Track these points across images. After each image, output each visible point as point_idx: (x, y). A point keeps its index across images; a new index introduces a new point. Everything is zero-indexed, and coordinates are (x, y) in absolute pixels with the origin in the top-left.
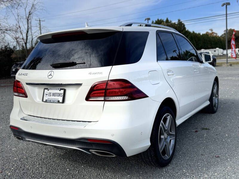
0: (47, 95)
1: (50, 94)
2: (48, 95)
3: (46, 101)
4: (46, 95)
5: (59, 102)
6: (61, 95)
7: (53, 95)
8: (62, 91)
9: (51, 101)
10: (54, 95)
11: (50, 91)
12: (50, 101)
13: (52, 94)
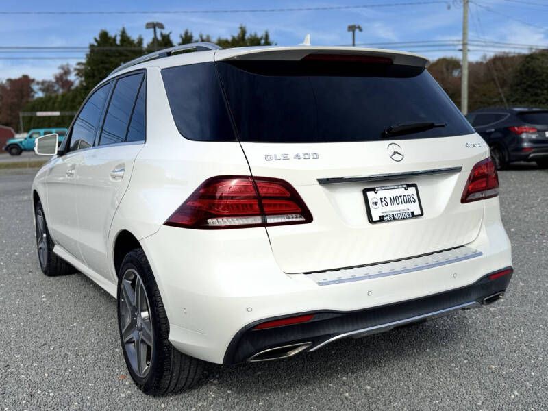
0: (376, 203)
1: (383, 200)
2: (379, 204)
3: (382, 220)
4: (374, 206)
5: (413, 216)
6: (412, 199)
7: (393, 203)
8: (412, 190)
9: (395, 217)
10: (394, 200)
11: (381, 194)
12: (393, 216)
13: (388, 201)
